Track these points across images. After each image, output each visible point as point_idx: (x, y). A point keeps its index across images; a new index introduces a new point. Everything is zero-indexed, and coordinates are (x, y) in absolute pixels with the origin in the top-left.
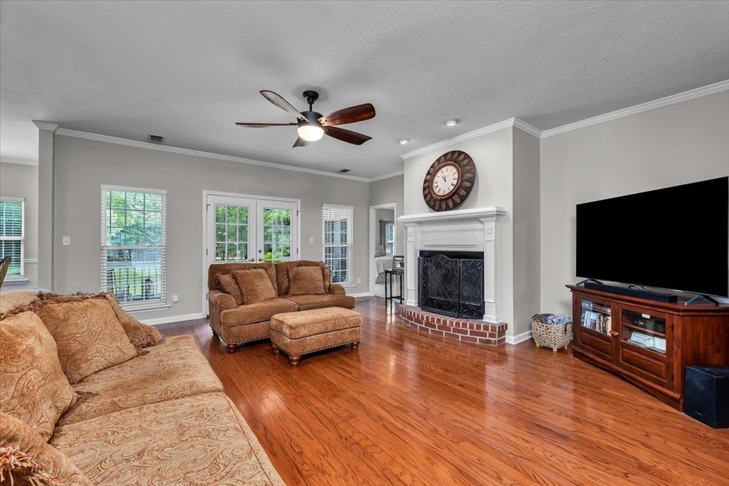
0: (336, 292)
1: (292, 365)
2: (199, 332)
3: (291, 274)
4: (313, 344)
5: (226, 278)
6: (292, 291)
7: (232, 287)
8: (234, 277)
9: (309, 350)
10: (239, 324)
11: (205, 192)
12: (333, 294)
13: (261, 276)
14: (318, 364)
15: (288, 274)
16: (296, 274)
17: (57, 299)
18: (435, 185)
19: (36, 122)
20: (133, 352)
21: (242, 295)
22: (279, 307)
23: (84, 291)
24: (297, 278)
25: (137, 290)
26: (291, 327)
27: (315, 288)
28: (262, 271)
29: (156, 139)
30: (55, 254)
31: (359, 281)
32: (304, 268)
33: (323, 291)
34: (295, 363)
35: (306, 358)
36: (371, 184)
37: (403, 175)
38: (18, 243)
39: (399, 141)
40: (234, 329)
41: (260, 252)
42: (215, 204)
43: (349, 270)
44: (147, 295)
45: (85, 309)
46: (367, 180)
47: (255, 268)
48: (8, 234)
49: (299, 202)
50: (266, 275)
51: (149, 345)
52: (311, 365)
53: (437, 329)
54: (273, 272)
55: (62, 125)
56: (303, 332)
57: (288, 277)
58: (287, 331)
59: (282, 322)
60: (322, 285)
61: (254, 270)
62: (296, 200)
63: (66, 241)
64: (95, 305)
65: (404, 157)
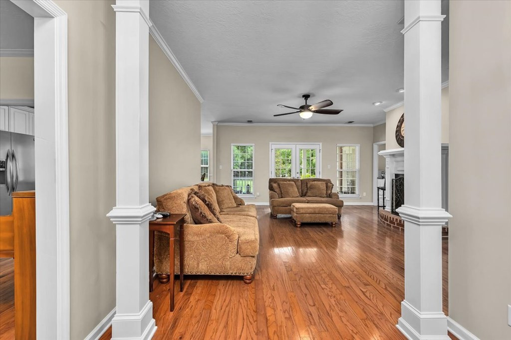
0: (333, 197)
1: (297, 227)
2: (265, 210)
3: (309, 185)
4: (308, 219)
5: (275, 185)
6: (309, 194)
7: (277, 190)
8: (279, 185)
9: (305, 221)
10: (278, 206)
11: (270, 143)
12: (331, 198)
13: (292, 185)
14: (310, 229)
15: (307, 185)
16: (311, 185)
17: (217, 186)
18: (402, 129)
19: (212, 122)
20: (235, 205)
21: (282, 193)
22: (297, 200)
23: (223, 184)
24: (312, 187)
25: (244, 190)
26: (296, 209)
27: (320, 194)
28: (293, 183)
29: (250, 122)
30: (217, 171)
31: (365, 194)
32: (316, 182)
33: (325, 195)
34: (299, 226)
35: (304, 225)
36: (374, 128)
37: (385, 123)
38: (207, 168)
39: (374, 104)
40: (275, 208)
41: (298, 173)
42: (276, 149)
43: (357, 186)
44: (248, 192)
45: (223, 189)
46: (372, 125)
47: (289, 181)
48: (205, 164)
49: (321, 144)
50: (295, 185)
51: (240, 205)
52: (306, 229)
53: (396, 225)
54: (300, 183)
55: (219, 122)
56: (302, 211)
57: (307, 187)
58: (295, 210)
59: (294, 206)
60: (325, 192)
61: (288, 182)
62: (319, 143)
63: (221, 167)
64: (225, 188)
65: (386, 110)
